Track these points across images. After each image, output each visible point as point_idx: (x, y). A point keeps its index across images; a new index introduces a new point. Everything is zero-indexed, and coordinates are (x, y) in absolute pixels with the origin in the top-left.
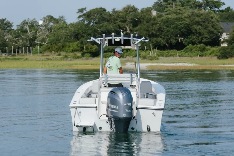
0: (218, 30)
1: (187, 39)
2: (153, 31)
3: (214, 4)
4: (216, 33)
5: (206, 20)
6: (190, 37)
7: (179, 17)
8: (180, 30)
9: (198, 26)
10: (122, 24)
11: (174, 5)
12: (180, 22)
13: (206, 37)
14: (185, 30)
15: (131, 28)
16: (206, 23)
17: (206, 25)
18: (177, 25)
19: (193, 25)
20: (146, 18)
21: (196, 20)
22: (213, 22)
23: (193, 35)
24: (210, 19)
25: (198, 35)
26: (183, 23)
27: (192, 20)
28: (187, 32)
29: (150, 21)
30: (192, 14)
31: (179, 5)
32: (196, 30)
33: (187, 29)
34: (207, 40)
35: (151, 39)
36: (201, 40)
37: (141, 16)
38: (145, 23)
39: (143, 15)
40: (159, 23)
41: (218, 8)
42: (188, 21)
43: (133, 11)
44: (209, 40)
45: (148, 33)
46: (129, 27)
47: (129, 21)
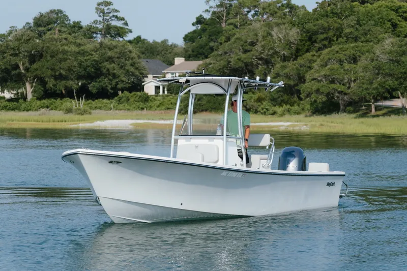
0: (140, 70)
1: (95, 84)
2: (61, 71)
3: (118, 30)
4: (137, 75)
5: (122, 54)
6: (100, 80)
7: (83, 50)
8: (85, 70)
9: (111, 64)
10: (14, 58)
11: (57, 32)
12: (85, 58)
13: (123, 81)
14: (93, 70)
15: (27, 64)
16: (123, 60)
17: (123, 63)
18: (81, 62)
19: (103, 62)
20: (51, 51)
21: (108, 55)
22: (132, 59)
23: (103, 77)
24: (128, 53)
25: (110, 77)
26: (89, 59)
27: (102, 55)
28: (96, 73)
29: (56, 55)
30: (101, 46)
31: (65, 32)
32: (108, 70)
33: (95, 67)
34: (124, 84)
35: (58, 82)
36: (116, 85)
37: (43, 47)
38: (49, 58)
39: (45, 45)
40: (70, 59)
41: (123, 38)
42: (96, 57)
43: (29, 40)
44: (127, 86)
45: (53, 73)
46: (23, 64)
47: (24, 55)
